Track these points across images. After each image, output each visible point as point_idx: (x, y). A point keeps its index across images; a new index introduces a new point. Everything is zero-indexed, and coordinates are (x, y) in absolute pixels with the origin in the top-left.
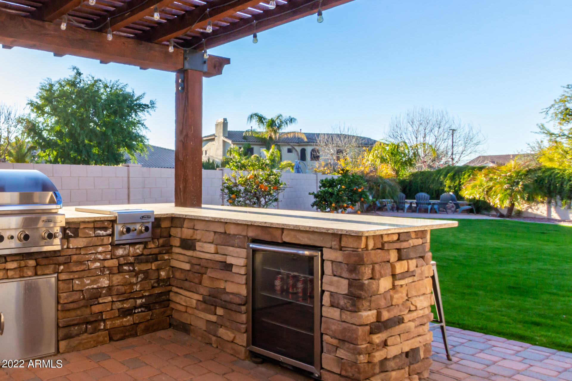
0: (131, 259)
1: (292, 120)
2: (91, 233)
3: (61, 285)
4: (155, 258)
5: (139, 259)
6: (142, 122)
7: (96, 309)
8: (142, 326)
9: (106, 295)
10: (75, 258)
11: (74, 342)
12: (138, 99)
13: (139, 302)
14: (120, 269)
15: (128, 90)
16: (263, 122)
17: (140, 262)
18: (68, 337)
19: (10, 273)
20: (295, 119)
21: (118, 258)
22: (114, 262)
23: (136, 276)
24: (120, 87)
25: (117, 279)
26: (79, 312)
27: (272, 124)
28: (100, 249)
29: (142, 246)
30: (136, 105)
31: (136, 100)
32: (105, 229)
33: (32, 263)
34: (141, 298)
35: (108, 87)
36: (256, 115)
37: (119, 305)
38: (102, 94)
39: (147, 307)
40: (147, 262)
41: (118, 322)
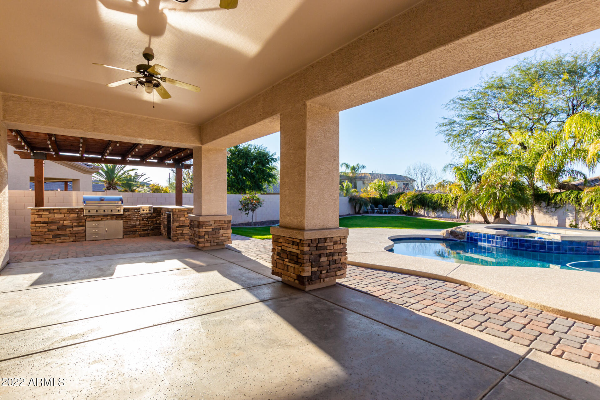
0: (146, 218)
1: (364, 167)
2: (133, 211)
3: (124, 223)
4: (155, 217)
5: (149, 217)
6: (275, 168)
7: (135, 229)
8: (151, 234)
9: (138, 226)
10: (128, 216)
11: (128, 236)
12: (272, 155)
13: (150, 228)
14: (143, 220)
15: (267, 150)
16: (348, 168)
17: (150, 218)
18: (126, 235)
19: (109, 219)
20: (365, 167)
21: (142, 217)
22: (141, 218)
23: (148, 222)
24: (263, 148)
25: (142, 222)
26: (129, 229)
27: (354, 168)
28: (136, 215)
29: (150, 215)
30: (270, 158)
31: (271, 156)
32: (138, 210)
33: (115, 217)
34: (151, 227)
35: (256, 148)
36: (345, 163)
37: (143, 228)
38: (253, 152)
39: (152, 230)
40: (152, 218)
41: (142, 232)
